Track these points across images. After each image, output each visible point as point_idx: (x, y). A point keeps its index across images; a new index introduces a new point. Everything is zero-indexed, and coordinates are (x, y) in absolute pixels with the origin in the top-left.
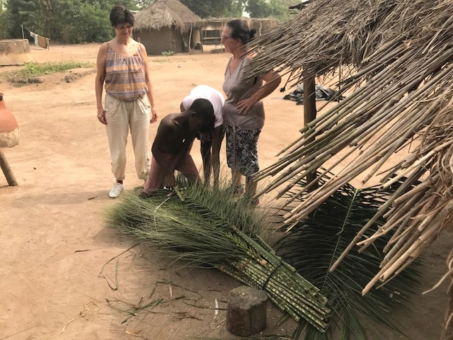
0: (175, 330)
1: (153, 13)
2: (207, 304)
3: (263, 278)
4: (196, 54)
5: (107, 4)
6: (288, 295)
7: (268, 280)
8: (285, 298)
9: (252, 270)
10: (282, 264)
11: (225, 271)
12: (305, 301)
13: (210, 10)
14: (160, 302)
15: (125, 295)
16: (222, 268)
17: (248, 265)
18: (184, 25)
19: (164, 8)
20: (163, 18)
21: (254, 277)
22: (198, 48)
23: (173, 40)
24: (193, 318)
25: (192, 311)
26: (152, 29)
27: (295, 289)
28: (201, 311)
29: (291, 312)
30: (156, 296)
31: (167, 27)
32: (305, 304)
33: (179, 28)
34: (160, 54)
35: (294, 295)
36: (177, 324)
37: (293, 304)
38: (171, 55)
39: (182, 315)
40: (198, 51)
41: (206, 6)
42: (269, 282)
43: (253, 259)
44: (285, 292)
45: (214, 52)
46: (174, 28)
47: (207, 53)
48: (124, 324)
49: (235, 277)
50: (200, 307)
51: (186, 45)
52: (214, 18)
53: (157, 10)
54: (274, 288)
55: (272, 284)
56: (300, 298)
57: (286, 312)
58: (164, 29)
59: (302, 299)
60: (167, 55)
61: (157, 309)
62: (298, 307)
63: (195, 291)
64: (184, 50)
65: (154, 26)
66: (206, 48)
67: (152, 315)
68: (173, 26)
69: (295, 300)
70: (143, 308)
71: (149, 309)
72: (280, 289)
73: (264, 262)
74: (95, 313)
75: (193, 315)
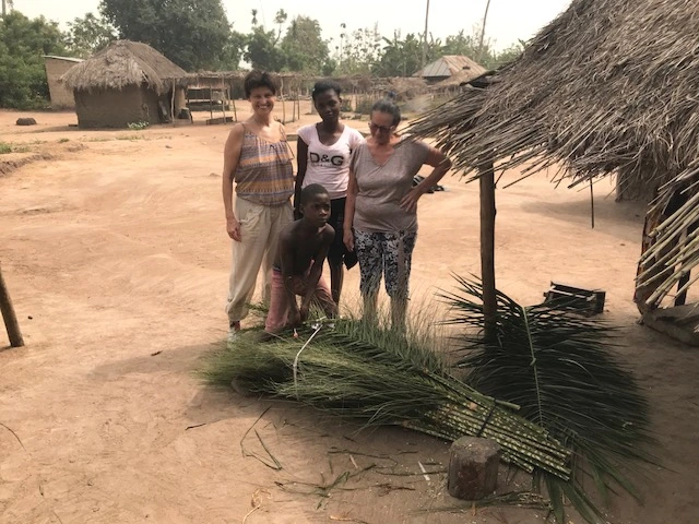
0: (389, 506)
1: (108, 63)
2: (408, 470)
3: (475, 426)
4: (182, 126)
5: (21, 47)
6: (513, 441)
7: (483, 427)
8: (510, 446)
9: (459, 417)
10: (497, 404)
11: (411, 427)
12: (538, 446)
13: (191, 58)
14: (348, 476)
15: (296, 475)
16: (405, 424)
17: (453, 412)
18: (161, 82)
19: (126, 56)
20: (127, 71)
21: (462, 427)
22: (184, 116)
23: (145, 105)
24: (401, 488)
25: (396, 482)
26: (110, 88)
27: (522, 432)
28: (406, 479)
29: (520, 462)
30: (338, 471)
31: (135, 84)
32: (537, 449)
33: (155, 86)
34: (125, 127)
35: (522, 440)
36: (386, 499)
37: (523, 451)
38: (144, 128)
39: (387, 488)
40: (183, 121)
41: (185, 52)
42: (486, 430)
43: (458, 404)
44: (508, 439)
45: (211, 122)
46: (146, 88)
47: (200, 124)
48: (321, 509)
49: (428, 432)
50: (401, 475)
51: (165, 113)
52: (209, 72)
53: (116, 58)
54: (492, 436)
55: (490, 432)
56: (531, 443)
57: (512, 465)
58: (130, 88)
59: (534, 444)
60: (137, 129)
61: (350, 485)
62: (529, 454)
63: (383, 456)
64: (162, 120)
65: (111, 84)
66: (197, 116)
67: (347, 493)
68: (144, 84)
69: (524, 446)
70: (331, 487)
71: (340, 485)
72: (501, 436)
73: (473, 406)
74: (271, 502)
75: (400, 486)
